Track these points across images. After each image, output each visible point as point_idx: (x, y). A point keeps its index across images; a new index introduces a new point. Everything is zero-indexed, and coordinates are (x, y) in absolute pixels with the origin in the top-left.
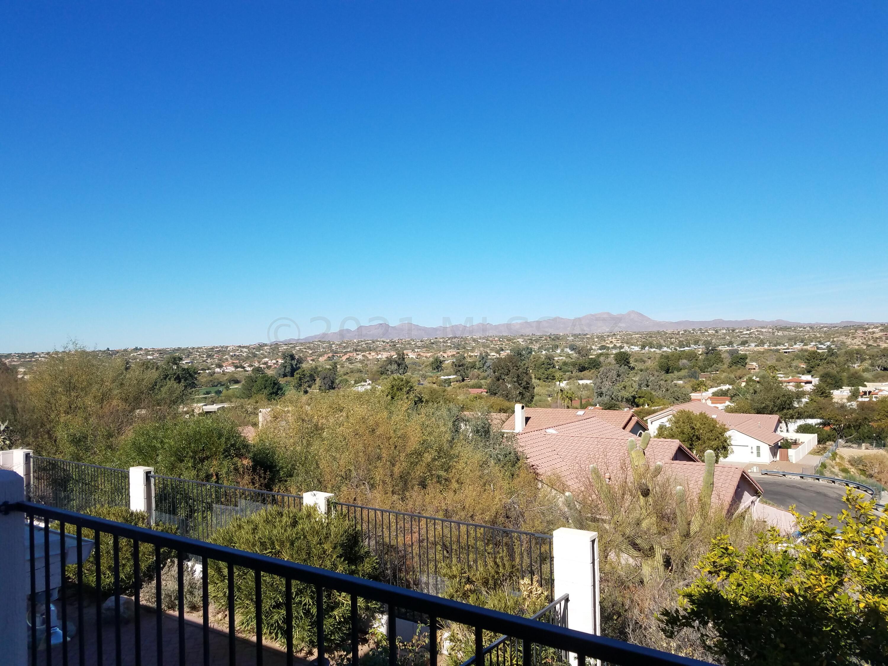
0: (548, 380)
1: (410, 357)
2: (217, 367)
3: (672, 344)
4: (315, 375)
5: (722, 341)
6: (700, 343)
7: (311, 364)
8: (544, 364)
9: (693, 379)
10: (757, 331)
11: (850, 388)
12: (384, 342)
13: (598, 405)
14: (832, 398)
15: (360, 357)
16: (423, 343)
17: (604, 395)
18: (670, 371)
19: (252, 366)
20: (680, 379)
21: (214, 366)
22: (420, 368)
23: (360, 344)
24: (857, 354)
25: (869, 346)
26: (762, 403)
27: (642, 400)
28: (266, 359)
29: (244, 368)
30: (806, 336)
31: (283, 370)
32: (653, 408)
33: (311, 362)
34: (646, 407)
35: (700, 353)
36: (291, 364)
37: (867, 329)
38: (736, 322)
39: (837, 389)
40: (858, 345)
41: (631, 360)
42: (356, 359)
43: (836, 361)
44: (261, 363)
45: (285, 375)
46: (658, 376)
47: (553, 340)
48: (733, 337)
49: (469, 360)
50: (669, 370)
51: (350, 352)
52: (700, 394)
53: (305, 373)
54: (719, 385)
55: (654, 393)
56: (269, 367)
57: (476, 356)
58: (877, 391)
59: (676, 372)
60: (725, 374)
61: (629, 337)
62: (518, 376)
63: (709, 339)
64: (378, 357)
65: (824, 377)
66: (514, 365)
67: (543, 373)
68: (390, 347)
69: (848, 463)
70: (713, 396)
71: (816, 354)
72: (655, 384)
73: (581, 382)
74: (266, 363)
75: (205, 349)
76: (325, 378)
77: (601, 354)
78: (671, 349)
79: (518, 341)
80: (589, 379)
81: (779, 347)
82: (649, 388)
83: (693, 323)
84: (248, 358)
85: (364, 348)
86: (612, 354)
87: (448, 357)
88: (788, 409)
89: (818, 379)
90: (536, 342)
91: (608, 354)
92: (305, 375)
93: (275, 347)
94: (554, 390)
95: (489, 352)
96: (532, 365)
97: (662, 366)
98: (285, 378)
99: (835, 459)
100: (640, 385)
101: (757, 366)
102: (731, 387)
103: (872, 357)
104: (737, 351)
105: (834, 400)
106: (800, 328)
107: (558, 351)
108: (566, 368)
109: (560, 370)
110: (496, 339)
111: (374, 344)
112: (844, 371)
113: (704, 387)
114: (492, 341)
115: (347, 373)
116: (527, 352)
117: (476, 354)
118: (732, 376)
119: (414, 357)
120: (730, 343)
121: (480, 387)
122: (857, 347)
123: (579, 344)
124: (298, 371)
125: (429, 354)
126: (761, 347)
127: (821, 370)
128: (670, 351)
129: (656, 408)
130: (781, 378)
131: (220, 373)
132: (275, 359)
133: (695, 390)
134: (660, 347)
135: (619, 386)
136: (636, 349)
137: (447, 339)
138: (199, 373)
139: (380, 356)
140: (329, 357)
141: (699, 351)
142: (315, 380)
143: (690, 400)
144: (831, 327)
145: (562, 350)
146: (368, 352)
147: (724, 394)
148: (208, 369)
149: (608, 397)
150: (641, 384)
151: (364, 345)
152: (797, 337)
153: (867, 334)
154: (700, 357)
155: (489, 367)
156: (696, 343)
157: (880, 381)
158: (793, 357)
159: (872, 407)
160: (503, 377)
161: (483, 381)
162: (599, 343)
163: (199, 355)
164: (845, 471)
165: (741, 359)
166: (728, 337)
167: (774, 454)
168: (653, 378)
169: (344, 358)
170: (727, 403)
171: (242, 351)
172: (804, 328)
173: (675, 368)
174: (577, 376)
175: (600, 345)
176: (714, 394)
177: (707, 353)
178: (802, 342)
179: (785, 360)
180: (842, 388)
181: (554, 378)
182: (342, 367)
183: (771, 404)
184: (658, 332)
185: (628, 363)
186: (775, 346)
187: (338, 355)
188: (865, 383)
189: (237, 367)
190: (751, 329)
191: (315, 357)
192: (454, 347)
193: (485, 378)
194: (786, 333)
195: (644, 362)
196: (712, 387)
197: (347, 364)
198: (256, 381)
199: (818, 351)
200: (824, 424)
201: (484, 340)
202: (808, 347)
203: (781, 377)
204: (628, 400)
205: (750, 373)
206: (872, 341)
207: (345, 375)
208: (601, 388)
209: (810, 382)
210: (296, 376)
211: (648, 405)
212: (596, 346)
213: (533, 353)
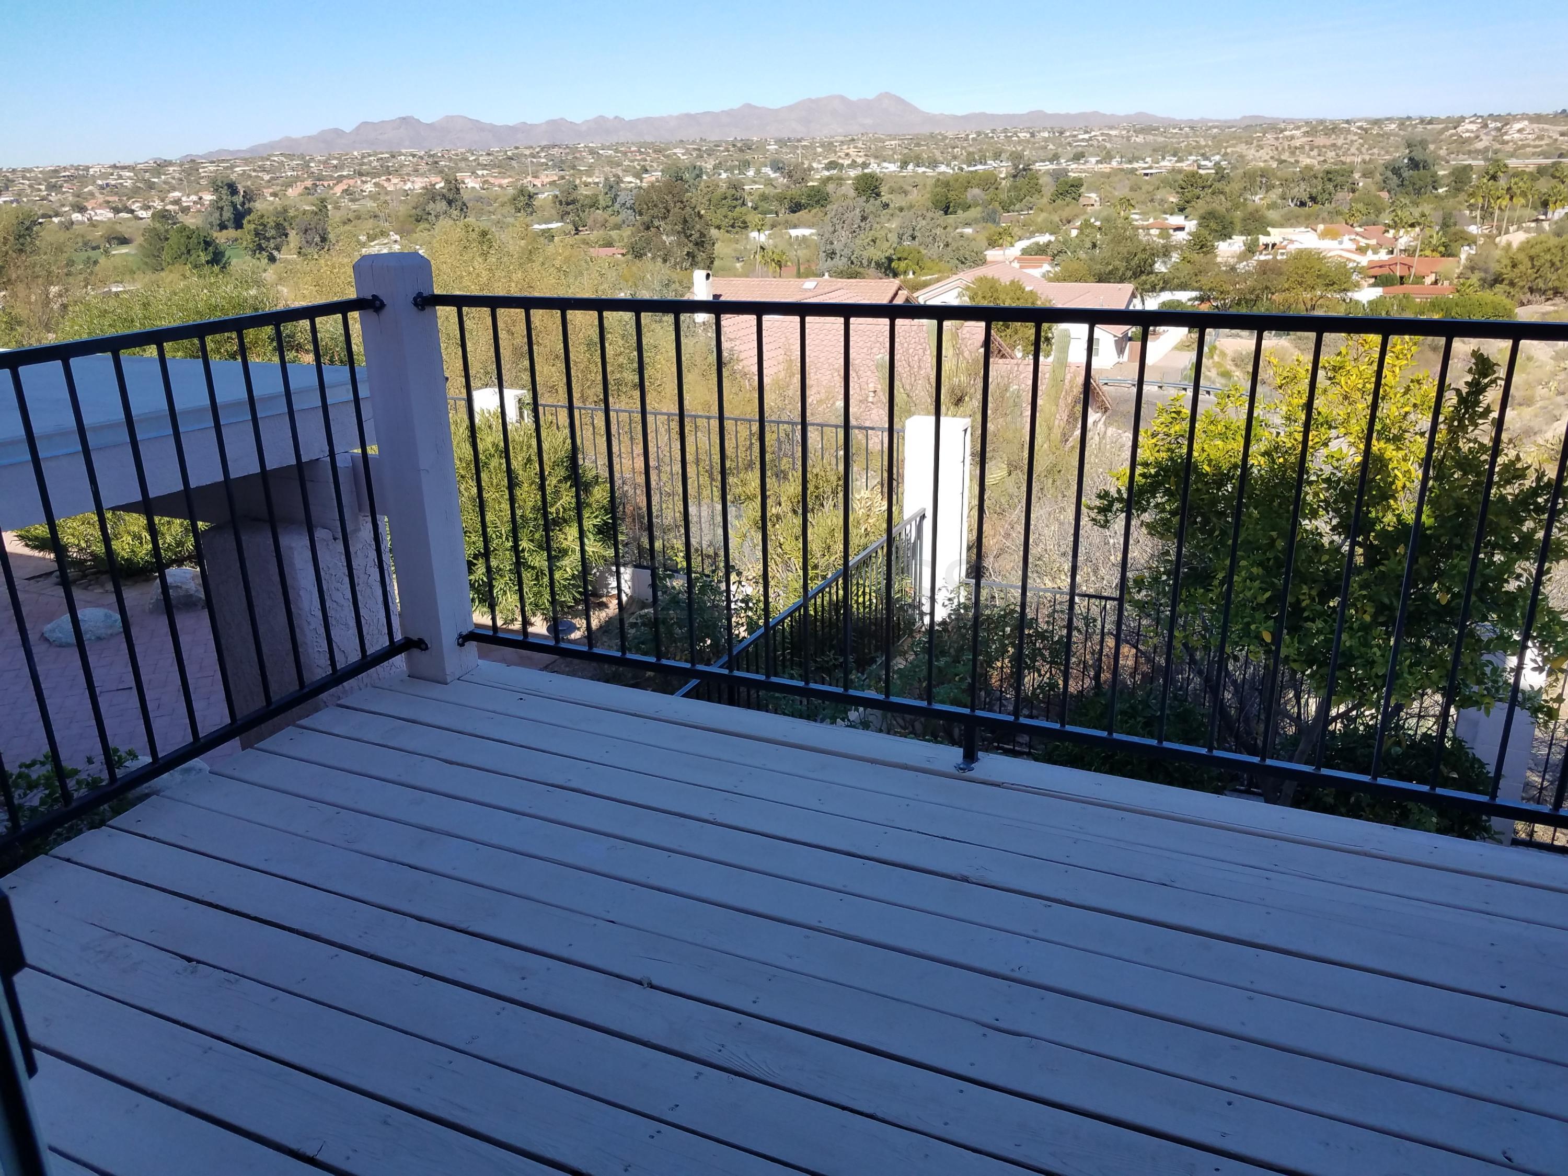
0: (734, 230)
1: (469, 186)
2: (74, 211)
3: (955, 158)
4: (286, 224)
5: (1042, 153)
6: (1004, 156)
7: (272, 203)
8: (725, 198)
9: (990, 225)
10: (1102, 134)
11: (1244, 238)
12: (414, 156)
13: (827, 274)
14: (1216, 256)
15: (369, 187)
16: (491, 158)
17: (839, 255)
18: (950, 210)
19: (149, 207)
20: (968, 224)
21: (67, 209)
22: (491, 208)
23: (365, 161)
24: (1262, 176)
25: (1281, 162)
26: (1108, 264)
27: (903, 265)
28: (177, 194)
29: (132, 212)
30: (1183, 145)
31: (217, 215)
32: (924, 278)
33: (272, 198)
34: (911, 276)
35: (1003, 176)
36: (232, 202)
37: (1282, 131)
38: (1067, 116)
39: (1224, 240)
40: (1265, 161)
41: (884, 190)
42: (362, 190)
43: (1227, 189)
44: (167, 201)
45: (223, 227)
46: (932, 219)
47: (741, 150)
48: (1061, 145)
49: (584, 191)
50: (948, 208)
51: (348, 177)
52: (1001, 252)
53: (265, 220)
54: (1032, 234)
55: (924, 252)
56: (186, 210)
57: (597, 184)
58: (1285, 243)
59: (960, 212)
60: (1043, 215)
61: (880, 144)
62: (685, 221)
63: (1020, 148)
64: (406, 188)
65: (1206, 218)
66: (676, 199)
67: (725, 217)
68: (428, 167)
69: (1231, 363)
70: (1023, 254)
71: (1197, 177)
72: (927, 234)
73: (794, 233)
74: (177, 202)
75: (41, 172)
76: (306, 231)
77: (829, 179)
78: (954, 169)
79: (675, 154)
80: (809, 227)
81: (1136, 165)
82: (917, 242)
83: (993, 117)
84: (135, 192)
85: (375, 168)
86: (849, 178)
87: (543, 185)
88: (1149, 274)
89: (1195, 222)
90: (709, 155)
91: (841, 179)
92: (265, 226)
93: (191, 167)
94: (745, 248)
95: (621, 174)
96: (703, 201)
97: (937, 201)
98: (225, 231)
99: (1212, 357)
100: (900, 237)
101: (1098, 199)
102: (1053, 238)
103: (1285, 182)
104: (1066, 172)
105: (1219, 260)
106: (1174, 128)
107: (751, 173)
108: (766, 206)
109: (755, 209)
110: (633, 149)
111: (394, 160)
112: (1237, 208)
113: (1009, 239)
114: (625, 154)
115: (349, 220)
116: (693, 175)
117: (597, 180)
118: (1056, 218)
119: (477, 186)
120: (1055, 158)
121: (609, 245)
122: (1262, 164)
123: (788, 157)
124: (248, 218)
125: (506, 181)
126: (1105, 165)
127: (1201, 206)
128: (951, 171)
129: (929, 277)
130: (1137, 220)
131: (83, 223)
132: (196, 193)
133: (992, 244)
134: (933, 164)
135: (864, 238)
136: (892, 168)
137: (538, 150)
138: (40, 223)
139: (409, 186)
140: (306, 188)
141: (1001, 172)
142: (286, 235)
143: (984, 262)
144: (1224, 126)
145: (758, 172)
146: (384, 178)
147: (1040, 250)
148: (57, 215)
149: (844, 260)
150: (903, 234)
151: (375, 164)
152: (1167, 146)
153: (1281, 140)
154: (1004, 182)
155: (624, 204)
156: (997, 156)
157: (1291, 226)
158: (1157, 183)
159: (1280, 268)
160: (656, 223)
161: (614, 233)
162: (825, 158)
163: (30, 186)
164: (1226, 375)
165: (1073, 186)
166: (1051, 146)
167: (1121, 351)
168: (924, 222)
169: (338, 190)
170: (1046, 267)
171: (120, 177)
172: (1181, 129)
173: (960, 204)
174: (787, 222)
175: (826, 161)
176: (1025, 252)
177: (1015, 176)
178: (1174, 155)
179: (1145, 188)
180: (1230, 238)
181: (745, 226)
182: (337, 208)
183: (1121, 265)
184: (932, 136)
185: (878, 195)
186: (1130, 162)
187: (326, 184)
188: (1269, 229)
189: (117, 210)
190: (1092, 130)
191: (279, 188)
192: (554, 166)
193: (617, 227)
194: (1150, 138)
195: (906, 193)
196: (1020, 239)
197: (345, 202)
198: (167, 239)
199: (1201, 171)
200: (1202, 299)
201: (610, 152)
202: (1184, 165)
203: (1136, 217)
204: (878, 265)
205: (1085, 213)
206: (1287, 154)
207: (345, 223)
208: (832, 243)
209: (1181, 229)
210: (249, 226)
211: (914, 273)
212: (819, 162)
213: (705, 177)
